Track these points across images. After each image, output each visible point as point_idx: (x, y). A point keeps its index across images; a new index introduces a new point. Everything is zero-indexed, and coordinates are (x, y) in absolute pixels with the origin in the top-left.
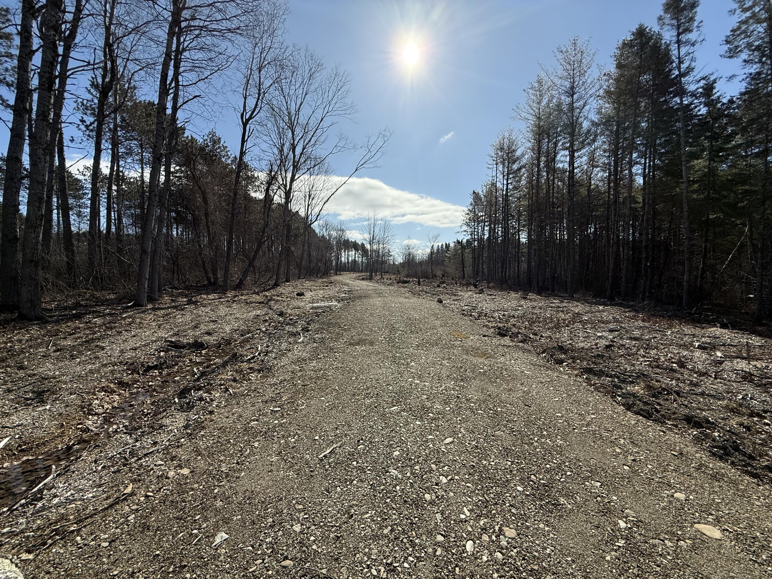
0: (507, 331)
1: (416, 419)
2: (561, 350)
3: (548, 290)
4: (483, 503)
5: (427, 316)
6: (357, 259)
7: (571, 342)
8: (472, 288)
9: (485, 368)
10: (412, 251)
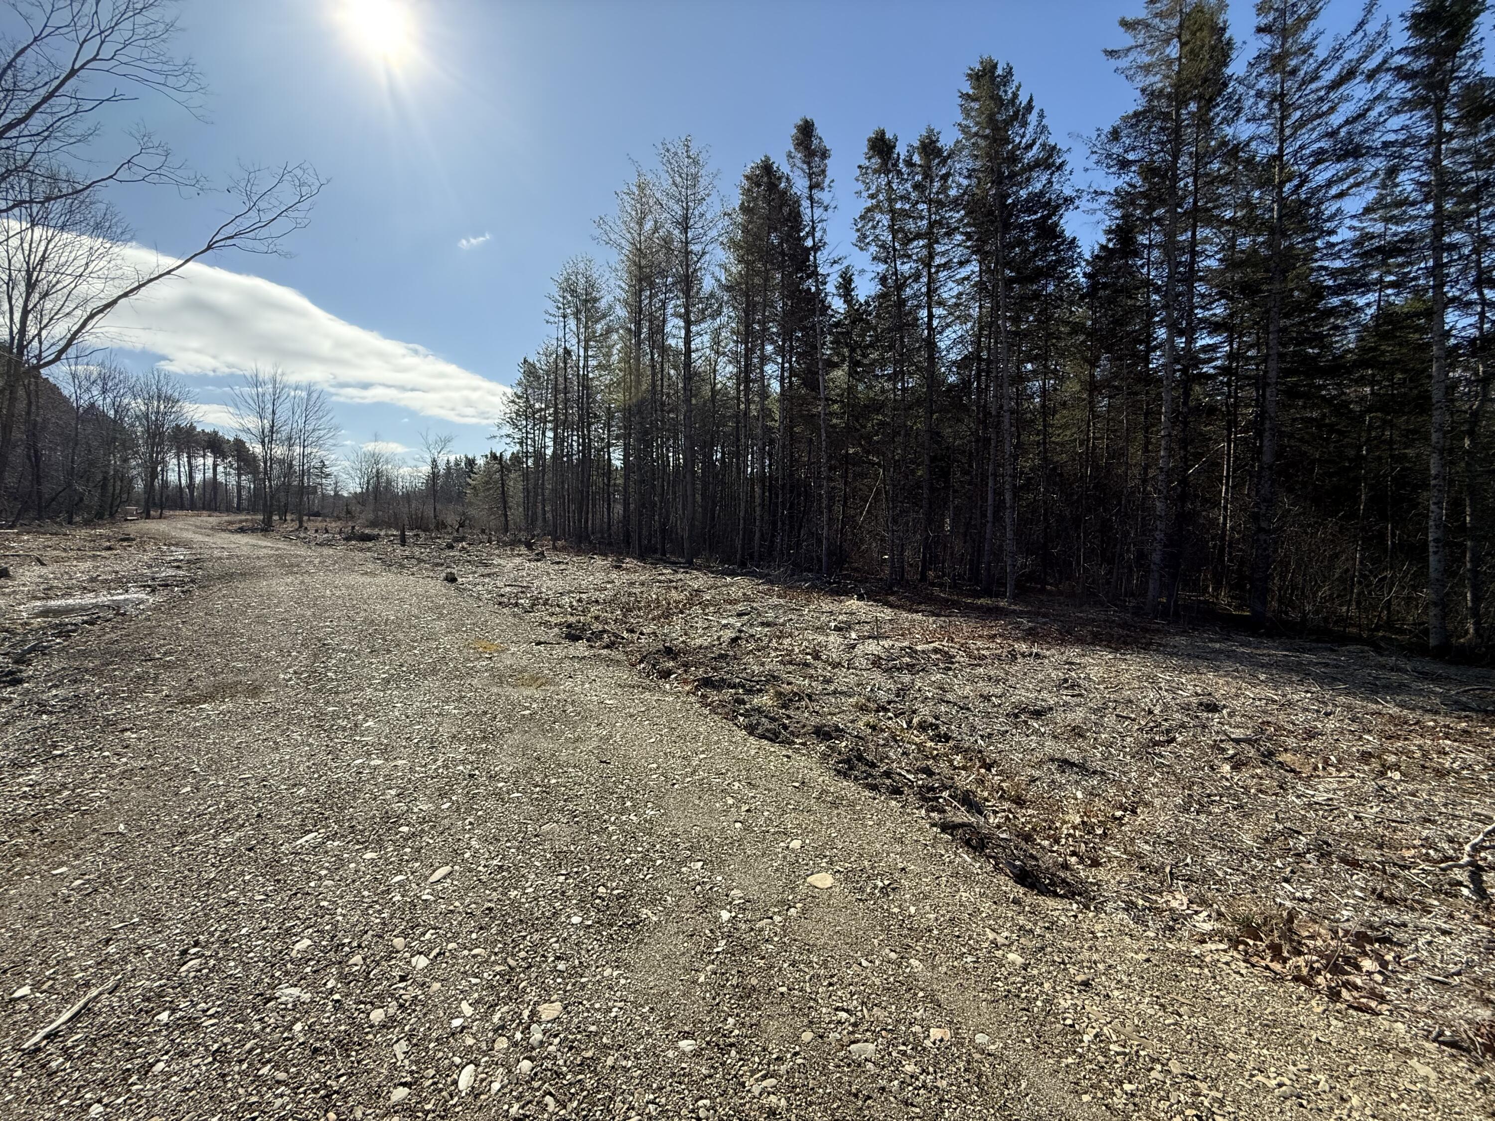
0: (583, 630)
1: (366, 848)
2: (668, 654)
3: (655, 552)
4: (502, 976)
5: (415, 611)
6: (221, 478)
7: (684, 638)
8: (523, 550)
9: (535, 705)
10: (383, 467)
